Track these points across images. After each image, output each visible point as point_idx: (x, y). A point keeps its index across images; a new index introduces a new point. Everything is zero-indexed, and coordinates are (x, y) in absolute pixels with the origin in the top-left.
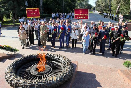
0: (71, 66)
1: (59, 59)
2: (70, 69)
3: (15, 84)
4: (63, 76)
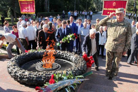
0: (84, 62)
2: (83, 65)
4: (74, 70)
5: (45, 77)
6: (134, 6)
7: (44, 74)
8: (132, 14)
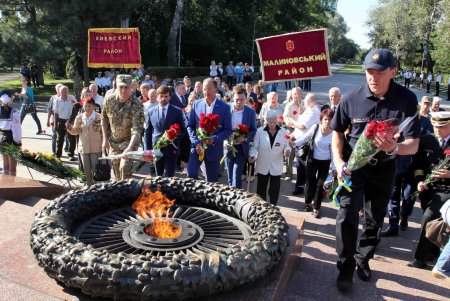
0: (279, 224)
1: (234, 204)
2: (276, 233)
3: (63, 264)
4: (248, 253)
5: (148, 272)
6: (425, 52)
7: (145, 264)
8: (418, 75)
